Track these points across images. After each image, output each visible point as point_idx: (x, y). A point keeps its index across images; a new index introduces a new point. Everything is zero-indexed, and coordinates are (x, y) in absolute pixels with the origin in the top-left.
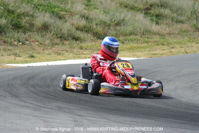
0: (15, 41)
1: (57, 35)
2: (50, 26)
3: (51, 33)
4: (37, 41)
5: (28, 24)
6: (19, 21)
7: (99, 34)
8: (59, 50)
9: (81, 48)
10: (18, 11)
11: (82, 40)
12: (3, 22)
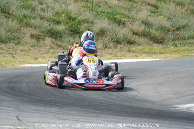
0: (69, 45)
1: (112, 40)
2: (107, 31)
3: (106, 38)
6: (78, 28)
7: (157, 39)
8: (105, 53)
9: (130, 51)
10: (79, 18)
11: (136, 44)
12: (61, 28)
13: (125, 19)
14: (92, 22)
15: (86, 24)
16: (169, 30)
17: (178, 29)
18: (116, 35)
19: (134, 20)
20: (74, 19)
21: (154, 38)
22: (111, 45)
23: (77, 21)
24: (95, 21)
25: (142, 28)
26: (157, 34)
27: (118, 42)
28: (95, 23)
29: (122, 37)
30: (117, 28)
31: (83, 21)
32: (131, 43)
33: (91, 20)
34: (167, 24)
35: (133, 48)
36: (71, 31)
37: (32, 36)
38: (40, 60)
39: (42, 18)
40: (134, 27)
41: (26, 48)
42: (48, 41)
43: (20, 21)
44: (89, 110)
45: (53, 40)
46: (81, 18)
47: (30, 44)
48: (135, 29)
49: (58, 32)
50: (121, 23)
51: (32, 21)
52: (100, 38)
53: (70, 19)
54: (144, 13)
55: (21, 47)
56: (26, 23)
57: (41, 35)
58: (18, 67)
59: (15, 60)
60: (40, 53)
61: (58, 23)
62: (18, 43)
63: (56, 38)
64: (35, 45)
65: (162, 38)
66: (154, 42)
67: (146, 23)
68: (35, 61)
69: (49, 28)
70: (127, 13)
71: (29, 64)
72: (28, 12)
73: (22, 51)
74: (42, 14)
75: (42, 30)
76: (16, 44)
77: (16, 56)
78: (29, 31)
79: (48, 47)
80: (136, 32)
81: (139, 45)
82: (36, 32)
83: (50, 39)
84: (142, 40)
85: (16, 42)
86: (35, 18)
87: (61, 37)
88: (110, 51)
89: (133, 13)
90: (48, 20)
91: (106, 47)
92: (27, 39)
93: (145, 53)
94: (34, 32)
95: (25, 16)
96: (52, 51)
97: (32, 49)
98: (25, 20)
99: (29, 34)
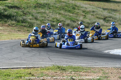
15: (63, 22)
16: (90, 24)
17: (93, 23)
18: (73, 25)
19: (78, 20)
29: (75, 26)
34: (90, 22)
39: (48, 20)
46: (61, 20)
50: (74, 22)
51: (45, 21)
53: (57, 20)
54: (81, 18)
61: (54, 22)
65: (88, 26)
70: (76, 18)
72: (43, 18)
74: (48, 19)
86: (46, 20)
87: (55, 26)
89: (78, 18)
90: (50, 21)
95: (42, 20)
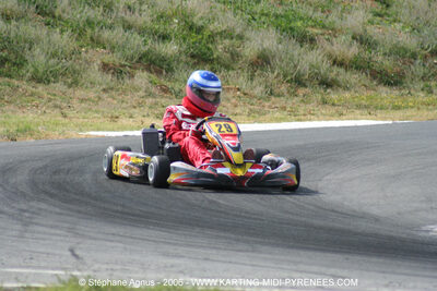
1: (285, 76)
2: (274, 57)
3: (273, 72)
4: (239, 89)
5: (228, 55)
6: (209, 49)
7: (386, 75)
8: (270, 107)
9: (324, 102)
10: (211, 27)
11: (339, 86)
12: (170, 49)
13: (316, 31)
14: (240, 37)
15: (227, 42)
16: (414, 56)
17: (436, 53)
18: (295, 66)
19: (335, 32)
20: (199, 30)
21: (380, 73)
22: (284, 88)
23: (206, 33)
24: (248, 34)
25: (353, 51)
26: (387, 64)
27: (299, 82)
28: (248, 39)
29: (308, 72)
30: (296, 50)
31: (221, 33)
32: (327, 84)
33: (238, 31)
34: (409, 41)
35: (333, 96)
36: (193, 56)
37: (105, 67)
38: (124, 121)
39: (128, 27)
40: (335, 48)
41: (92, 95)
42: (142, 78)
43: (79, 33)
44: (233, 236)
45: (154, 77)
46: (214, 27)
47: (100, 85)
48: (338, 53)
49: (163, 59)
50: (306, 40)
51: (106, 34)
52: (258, 72)
53: (191, 28)
54: (358, 17)
55: (80, 93)
56: (92, 39)
57: (124, 66)
58: (75, 136)
59: (67, 120)
60: (124, 105)
61: (164, 37)
62: (75, 84)
63: (159, 73)
64: (112, 89)
65: (398, 74)
66: (380, 83)
67: (363, 40)
68: (111, 125)
69: (144, 49)
70: (319, 15)
71: (98, 130)
72: (95, 13)
73: (82, 100)
74: (128, 17)
75: (129, 53)
76: (70, 86)
77: (70, 113)
78: (98, 56)
79: (141, 93)
80: (339, 59)
81: (346, 88)
82: (113, 58)
83: (145, 74)
84: (353, 77)
85: (70, 81)
86: (111, 27)
87: (170, 70)
88: (281, 101)
89: (333, 17)
90: (142, 32)
91: (271, 94)
92: (94, 73)
93: (359, 107)
94: (109, 58)
95: (89, 23)
96: (150, 101)
97: (105, 95)
98: (89, 31)
99: (99, 62)
